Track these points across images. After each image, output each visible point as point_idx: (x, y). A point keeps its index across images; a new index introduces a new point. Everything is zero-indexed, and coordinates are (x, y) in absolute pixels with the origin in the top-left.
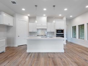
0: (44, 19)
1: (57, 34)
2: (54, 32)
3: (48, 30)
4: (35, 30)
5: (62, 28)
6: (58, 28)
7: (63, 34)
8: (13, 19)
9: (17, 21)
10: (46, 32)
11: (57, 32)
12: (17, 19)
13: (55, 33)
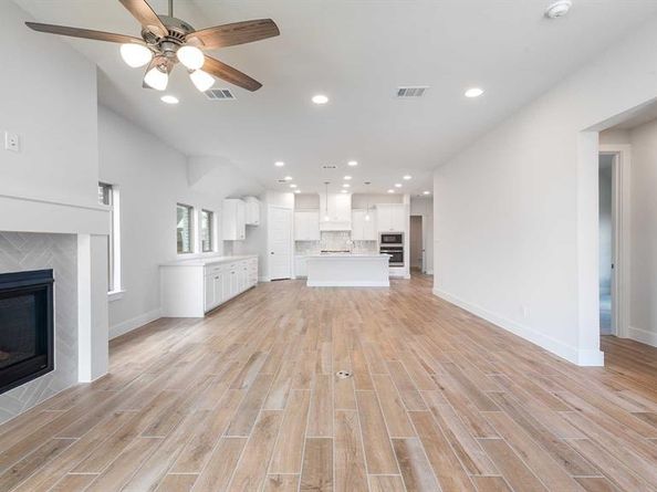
0: (342, 200)
1: (382, 248)
2: (374, 242)
3: (357, 236)
4: (314, 236)
5: (397, 230)
6: (387, 230)
7: (401, 248)
8: (260, 208)
9: (269, 210)
10: (348, 242)
11: (383, 242)
12: (269, 205)
13: (379, 245)
